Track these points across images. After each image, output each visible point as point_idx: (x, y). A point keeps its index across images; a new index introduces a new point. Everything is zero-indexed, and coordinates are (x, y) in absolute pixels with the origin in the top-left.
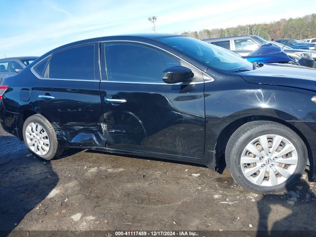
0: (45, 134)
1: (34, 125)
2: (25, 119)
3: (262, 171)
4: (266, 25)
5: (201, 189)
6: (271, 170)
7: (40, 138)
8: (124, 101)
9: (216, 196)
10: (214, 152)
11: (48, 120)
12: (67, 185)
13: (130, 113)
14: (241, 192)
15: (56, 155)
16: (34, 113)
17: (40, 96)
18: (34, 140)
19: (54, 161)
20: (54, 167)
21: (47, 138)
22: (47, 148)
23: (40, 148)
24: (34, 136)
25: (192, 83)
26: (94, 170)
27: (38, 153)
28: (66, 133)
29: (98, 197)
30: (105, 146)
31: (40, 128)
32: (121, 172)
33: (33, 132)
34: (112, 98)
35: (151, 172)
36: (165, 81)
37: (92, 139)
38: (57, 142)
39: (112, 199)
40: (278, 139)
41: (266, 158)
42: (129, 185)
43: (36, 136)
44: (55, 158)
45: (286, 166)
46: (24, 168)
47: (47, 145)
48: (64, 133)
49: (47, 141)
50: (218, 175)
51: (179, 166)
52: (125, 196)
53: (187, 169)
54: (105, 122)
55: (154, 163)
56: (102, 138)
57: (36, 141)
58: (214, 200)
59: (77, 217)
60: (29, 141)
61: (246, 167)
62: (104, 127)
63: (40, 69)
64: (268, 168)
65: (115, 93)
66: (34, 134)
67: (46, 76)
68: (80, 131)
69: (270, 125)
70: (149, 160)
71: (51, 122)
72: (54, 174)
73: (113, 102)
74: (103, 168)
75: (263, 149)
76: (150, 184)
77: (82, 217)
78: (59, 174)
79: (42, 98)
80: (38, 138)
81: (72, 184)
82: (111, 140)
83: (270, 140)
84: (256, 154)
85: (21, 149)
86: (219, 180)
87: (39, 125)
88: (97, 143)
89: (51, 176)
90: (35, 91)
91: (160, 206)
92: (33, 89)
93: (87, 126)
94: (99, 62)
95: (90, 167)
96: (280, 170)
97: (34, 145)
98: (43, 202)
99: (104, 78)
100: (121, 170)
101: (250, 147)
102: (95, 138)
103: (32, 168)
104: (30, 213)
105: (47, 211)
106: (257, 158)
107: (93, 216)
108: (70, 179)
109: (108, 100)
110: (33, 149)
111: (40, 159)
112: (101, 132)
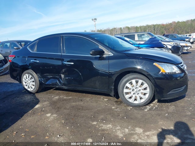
0: (33, 80)
1: (27, 75)
2: (22, 72)
3: (134, 96)
4: (163, 25)
5: (107, 105)
6: (138, 95)
7: (30, 82)
8: (73, 63)
9: (113, 108)
10: (113, 87)
11: (35, 72)
12: (44, 103)
13: (76, 69)
14: (125, 106)
15: (38, 91)
16: (28, 69)
17: (31, 61)
18: (27, 83)
19: (37, 94)
20: (37, 96)
21: (34, 82)
22: (34, 87)
23: (30, 87)
24: (27, 81)
25: (104, 56)
26: (57, 97)
27: (29, 90)
28: (44, 79)
29: (59, 108)
30: (63, 86)
31: (30, 76)
32: (70, 98)
33: (27, 79)
34: (67, 62)
35: (85, 98)
36: (91, 54)
37: (57, 82)
38: (39, 83)
39: (65, 109)
40: (140, 81)
41: (135, 90)
42: (74, 104)
43: (28, 81)
44: (37, 92)
45: (145, 94)
46: (22, 96)
47: (34, 85)
48: (43, 79)
49: (34, 83)
50: (116, 100)
51: (99, 96)
52: (71, 107)
53: (102, 97)
54: (63, 74)
55: (87, 95)
56: (62, 82)
57: (28, 83)
58: (112, 109)
59: (49, 115)
60: (24, 83)
61: (126, 94)
62: (63, 76)
63: (32, 47)
64: (136, 95)
65: (69, 60)
66: (27, 80)
67: (35, 51)
68: (51, 78)
69: (137, 75)
70: (84, 94)
71: (36, 73)
72: (37, 99)
73: (67, 64)
74: (61, 97)
75: (133, 86)
76: (83, 103)
77: (51, 115)
78: (40, 99)
79: (33, 62)
80: (29, 82)
81: (46, 103)
82: (66, 83)
83: (137, 82)
84: (131, 88)
85: (19, 88)
86: (116, 102)
87: (30, 75)
88: (59, 84)
89: (36, 100)
90: (29, 58)
91: (87, 111)
92: (28, 57)
93: (54, 76)
94: (61, 45)
95: (55, 96)
96: (142, 96)
97: (27, 85)
98: (33, 109)
99: (64, 53)
100: (71, 97)
101: (128, 85)
102: (58, 82)
103: (26, 96)
104: (27, 114)
105: (35, 113)
106: (131, 90)
107: (56, 114)
108: (45, 101)
109: (65, 63)
110: (26, 87)
111: (30, 93)
112: (61, 79)
